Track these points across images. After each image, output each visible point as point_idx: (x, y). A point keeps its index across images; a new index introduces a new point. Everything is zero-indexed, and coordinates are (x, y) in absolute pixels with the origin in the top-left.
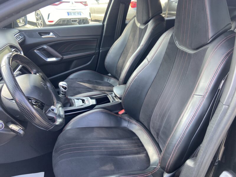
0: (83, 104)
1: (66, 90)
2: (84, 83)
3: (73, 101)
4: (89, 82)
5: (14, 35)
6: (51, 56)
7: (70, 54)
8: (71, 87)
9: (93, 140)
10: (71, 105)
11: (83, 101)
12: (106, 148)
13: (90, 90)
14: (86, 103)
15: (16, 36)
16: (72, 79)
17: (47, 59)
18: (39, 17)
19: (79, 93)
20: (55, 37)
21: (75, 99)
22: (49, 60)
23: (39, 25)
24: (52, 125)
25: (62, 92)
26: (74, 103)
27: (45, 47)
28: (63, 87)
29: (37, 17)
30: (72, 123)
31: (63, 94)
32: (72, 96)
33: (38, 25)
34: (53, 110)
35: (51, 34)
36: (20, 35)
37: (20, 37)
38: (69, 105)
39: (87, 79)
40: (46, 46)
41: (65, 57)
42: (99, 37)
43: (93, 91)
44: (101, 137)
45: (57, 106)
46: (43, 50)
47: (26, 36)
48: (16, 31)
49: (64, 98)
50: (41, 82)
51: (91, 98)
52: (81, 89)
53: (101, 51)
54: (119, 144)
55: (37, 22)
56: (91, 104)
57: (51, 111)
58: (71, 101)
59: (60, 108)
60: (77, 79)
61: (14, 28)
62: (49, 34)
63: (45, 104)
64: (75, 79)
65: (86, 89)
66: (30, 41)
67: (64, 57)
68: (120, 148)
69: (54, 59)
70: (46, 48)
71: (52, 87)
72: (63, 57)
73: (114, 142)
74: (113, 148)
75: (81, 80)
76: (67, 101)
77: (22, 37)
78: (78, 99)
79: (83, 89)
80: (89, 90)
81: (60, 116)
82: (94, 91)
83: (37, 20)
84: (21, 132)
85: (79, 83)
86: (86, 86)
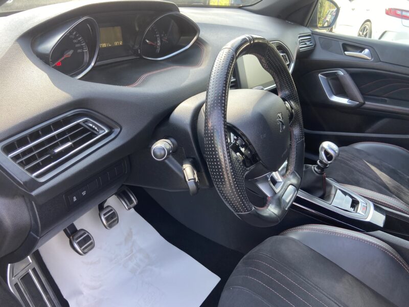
0: (352, 209)
1: (329, 162)
2: (381, 170)
3: (333, 192)
4: (392, 173)
5: (299, 37)
6: (342, 92)
8: (347, 164)
10: (325, 196)
11: (355, 203)
13: (385, 189)
14: (359, 211)
15: (301, 40)
16: (358, 150)
17: (331, 96)
19: (357, 183)
20: (370, 59)
21: (338, 191)
24: (245, 207)
25: (321, 162)
26: (332, 196)
27: (341, 73)
28: (327, 153)
30: (305, 231)
31: (319, 167)
32: (338, 182)
34: (274, 182)
35: (367, 51)
36: (309, 40)
37: (308, 43)
39: (391, 166)
40: (345, 72)
41: (369, 104)
43: (391, 196)
45: (289, 180)
46: (335, 78)
47: (318, 45)
48: (307, 31)
49: (317, 175)
50: (280, 115)
51: (377, 208)
52: (366, 179)
56: (368, 220)
57: (268, 181)
58: (328, 189)
59: (291, 187)
60: (368, 154)
61: (306, 26)
62: (361, 52)
63: (260, 160)
64: (366, 154)
65: (376, 184)
66: (321, 55)
67: (366, 103)
69: (344, 101)
70: (342, 76)
71: (301, 138)
72: (364, 103)
75: (377, 161)
76: (319, 185)
77: (311, 44)
78: (345, 193)
79: (370, 180)
80: (382, 188)
81: (279, 202)
82: (394, 198)
84: (192, 186)
85: (368, 164)
86: (380, 179)
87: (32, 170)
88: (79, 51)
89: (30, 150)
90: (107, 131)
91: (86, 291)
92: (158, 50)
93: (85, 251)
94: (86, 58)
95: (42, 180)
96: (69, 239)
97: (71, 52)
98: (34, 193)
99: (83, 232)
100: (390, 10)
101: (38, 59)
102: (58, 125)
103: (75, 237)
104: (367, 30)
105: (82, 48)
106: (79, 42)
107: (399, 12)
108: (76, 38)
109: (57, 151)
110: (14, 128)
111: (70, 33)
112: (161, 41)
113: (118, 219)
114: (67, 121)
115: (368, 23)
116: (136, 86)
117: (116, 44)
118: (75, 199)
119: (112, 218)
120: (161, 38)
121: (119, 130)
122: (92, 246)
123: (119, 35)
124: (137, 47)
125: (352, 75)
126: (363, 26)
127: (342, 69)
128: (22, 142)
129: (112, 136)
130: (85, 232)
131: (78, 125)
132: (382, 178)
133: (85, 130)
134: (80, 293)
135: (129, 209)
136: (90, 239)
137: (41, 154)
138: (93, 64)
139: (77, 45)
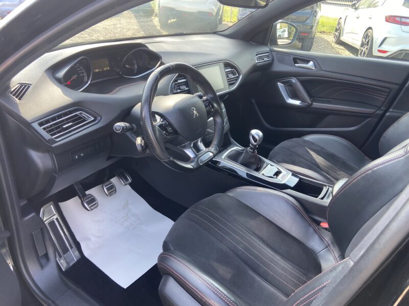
0: (274, 176)
2: (319, 154)
5: (257, 55)
6: (295, 96)
7: (329, 102)
9: (241, 228)
10: (258, 169)
11: (278, 173)
12: (246, 249)
15: (259, 57)
17: (288, 99)
18: (367, 41)
20: (314, 69)
22: (291, 101)
23: (361, 54)
26: (263, 169)
27: (294, 80)
28: (254, 138)
29: (364, 40)
31: (251, 148)
33: (359, 53)
35: (311, 63)
36: (267, 56)
37: (266, 59)
38: (255, 167)
40: (296, 80)
41: (316, 105)
42: (397, 87)
44: (257, 232)
47: (276, 59)
48: (266, 49)
49: (251, 153)
50: (193, 108)
52: (302, 160)
53: (387, 114)
54: (272, 261)
55: (362, 48)
56: (282, 183)
59: (208, 153)
61: (267, 45)
65: (309, 163)
66: (278, 67)
67: (314, 103)
68: (267, 266)
69: (297, 103)
70: (294, 83)
72: (312, 104)
73: (269, 252)
74: (257, 257)
77: (269, 59)
79: (305, 161)
83: (362, 45)
84: (139, 148)
85: (309, 150)
86: (315, 160)
87: (52, 135)
88: (81, 75)
89: (51, 126)
90: (93, 119)
91: (93, 239)
92: (136, 71)
93: (92, 208)
94: (86, 79)
95: (57, 140)
96: (80, 201)
97: (76, 76)
98: (53, 146)
99: (90, 196)
100: (391, 17)
101: (56, 81)
102: (65, 114)
103: (85, 199)
104: (369, 37)
105: (83, 73)
106: (81, 70)
107: (398, 19)
108: (79, 67)
109: (64, 126)
110: (43, 115)
111: (75, 64)
112: (138, 66)
113: (116, 190)
114: (71, 112)
115: (370, 30)
116: (112, 94)
117: (105, 69)
118: (77, 157)
119: (111, 189)
120: (137, 63)
121: (100, 118)
122: (96, 206)
123: (108, 63)
124: (118, 70)
125: (302, 82)
126: (366, 34)
127: (294, 78)
128: (47, 122)
129: (96, 122)
130: (92, 196)
131: (76, 115)
132: (317, 160)
133: (80, 118)
134: (90, 239)
135: (126, 185)
136: (95, 201)
137: (57, 128)
138: (89, 82)
139: (80, 72)
